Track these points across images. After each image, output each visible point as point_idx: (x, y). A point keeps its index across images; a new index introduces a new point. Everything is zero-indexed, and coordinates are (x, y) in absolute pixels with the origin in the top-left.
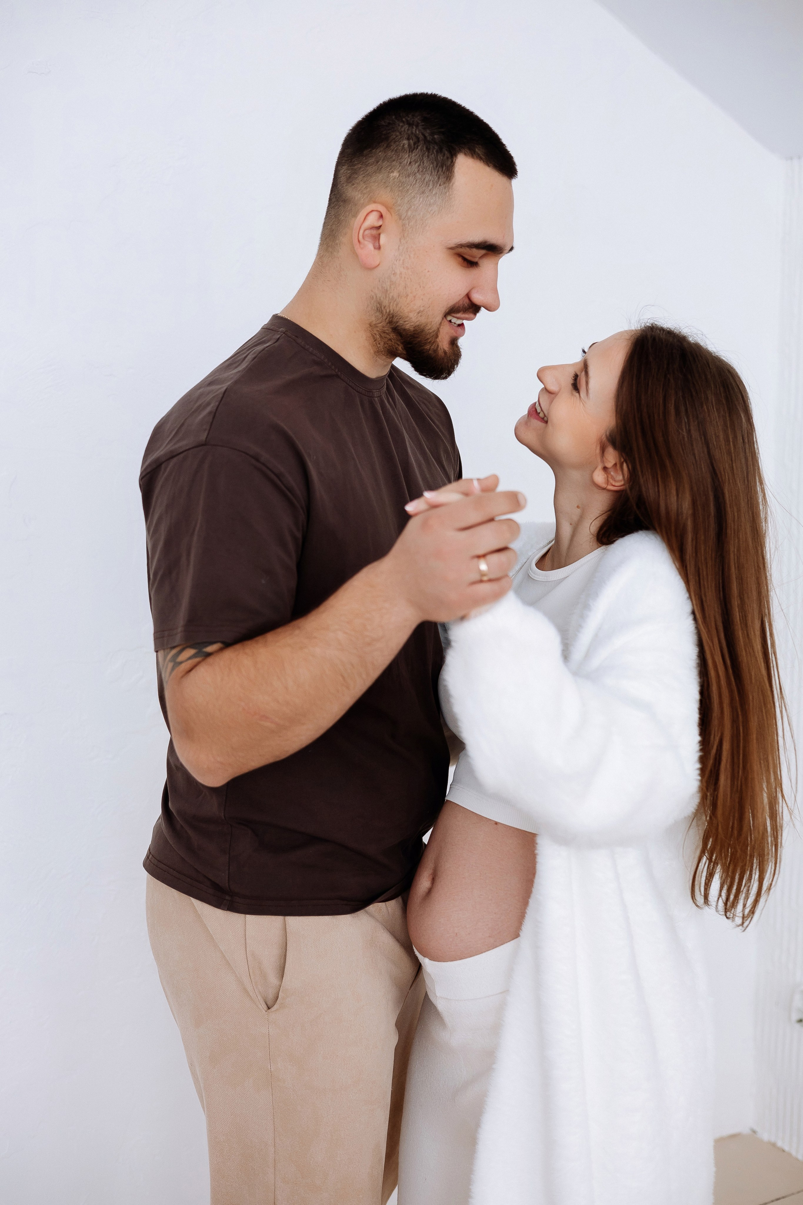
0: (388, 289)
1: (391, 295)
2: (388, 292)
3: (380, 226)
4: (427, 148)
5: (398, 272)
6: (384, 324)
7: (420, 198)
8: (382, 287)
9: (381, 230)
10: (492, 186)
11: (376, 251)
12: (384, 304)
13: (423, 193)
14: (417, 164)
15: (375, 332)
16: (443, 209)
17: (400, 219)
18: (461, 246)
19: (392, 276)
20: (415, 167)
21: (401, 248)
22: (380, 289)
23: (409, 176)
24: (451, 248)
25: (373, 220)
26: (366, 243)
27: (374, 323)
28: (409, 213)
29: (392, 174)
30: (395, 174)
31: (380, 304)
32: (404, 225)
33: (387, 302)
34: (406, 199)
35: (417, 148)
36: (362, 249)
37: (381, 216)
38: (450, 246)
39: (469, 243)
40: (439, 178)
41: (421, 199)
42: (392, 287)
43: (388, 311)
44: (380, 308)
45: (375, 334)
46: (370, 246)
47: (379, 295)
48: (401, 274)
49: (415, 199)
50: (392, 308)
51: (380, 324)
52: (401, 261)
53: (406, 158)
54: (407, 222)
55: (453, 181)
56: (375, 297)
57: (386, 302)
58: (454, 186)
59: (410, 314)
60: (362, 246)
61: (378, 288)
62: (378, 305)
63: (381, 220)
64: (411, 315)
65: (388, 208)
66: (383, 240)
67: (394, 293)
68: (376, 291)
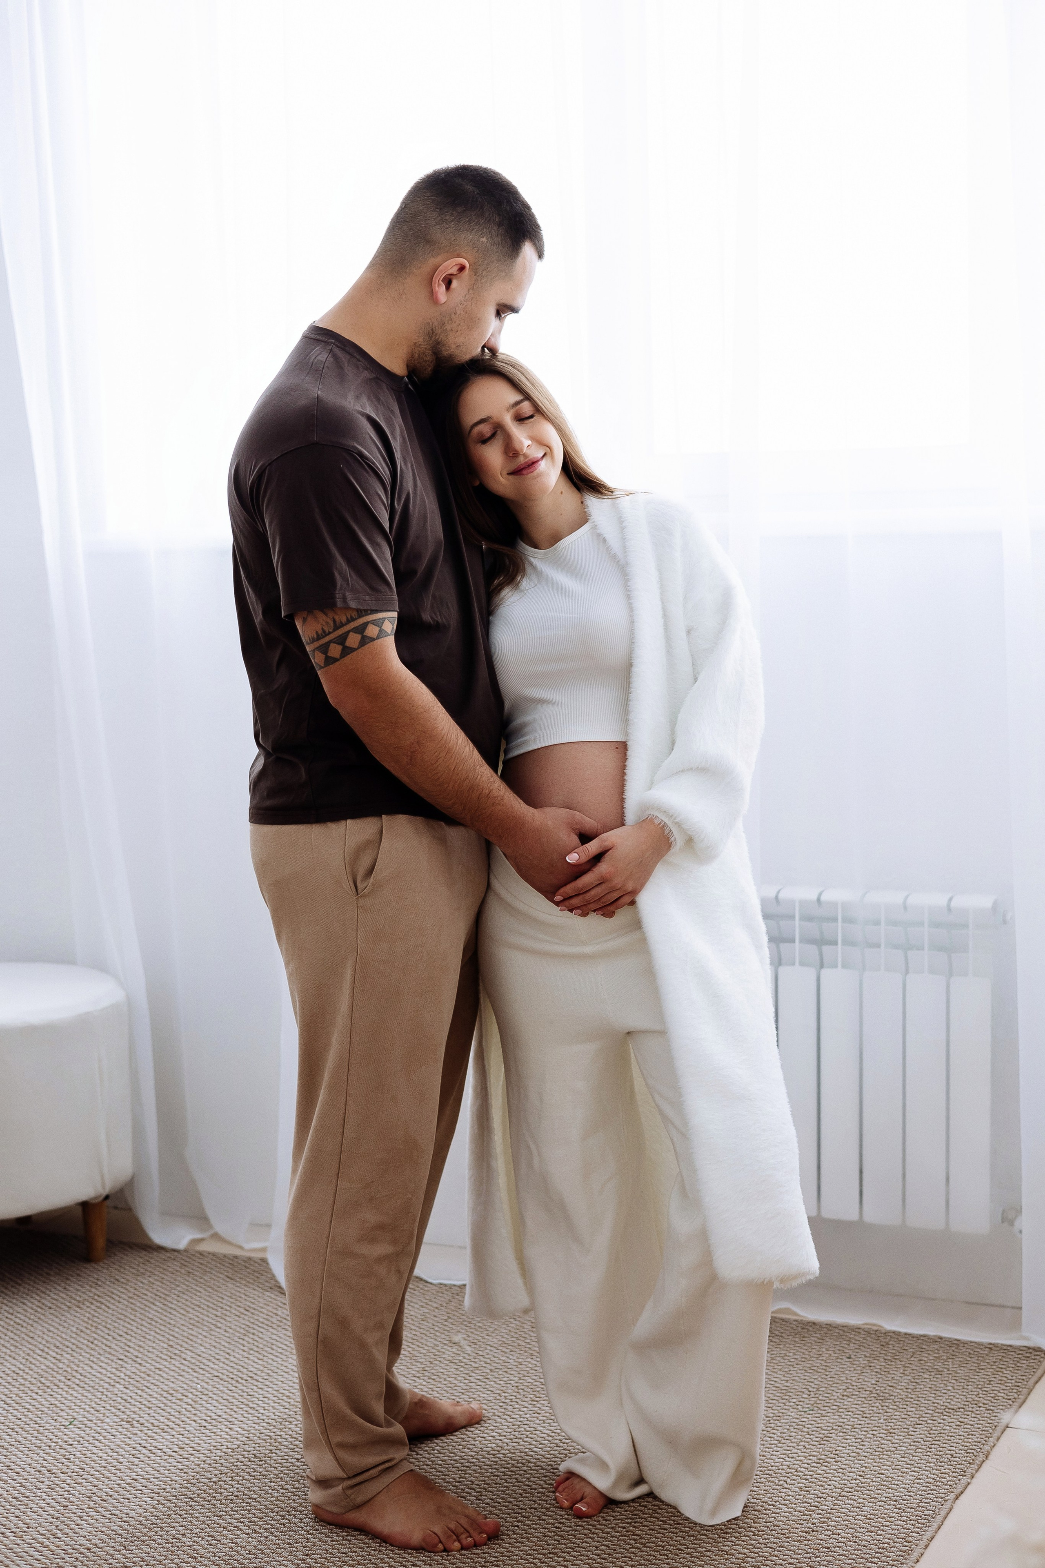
0: (446, 322)
1: (444, 328)
2: (445, 325)
3: (458, 276)
5: (458, 313)
6: (428, 346)
8: (441, 320)
9: (456, 278)
11: (447, 292)
12: (436, 332)
13: (499, 260)
15: (417, 351)
17: (475, 275)
19: (453, 313)
21: (467, 296)
22: (439, 321)
23: (493, 245)
25: (455, 270)
26: (443, 284)
27: (420, 343)
28: (484, 273)
29: (482, 239)
30: (485, 239)
31: (433, 331)
32: (476, 280)
33: (440, 331)
34: (486, 262)
36: (438, 287)
37: (463, 268)
38: (499, 304)
41: (496, 264)
42: (450, 322)
43: (437, 338)
44: (431, 333)
45: (415, 352)
46: (444, 287)
47: (436, 323)
48: (460, 314)
49: (493, 263)
50: (441, 337)
51: (423, 346)
52: (464, 306)
54: (480, 278)
56: (431, 324)
57: (438, 331)
58: (517, 261)
60: (439, 285)
61: (437, 320)
64: (453, 346)
65: (472, 265)
66: (455, 284)
67: (448, 327)
68: (435, 321)
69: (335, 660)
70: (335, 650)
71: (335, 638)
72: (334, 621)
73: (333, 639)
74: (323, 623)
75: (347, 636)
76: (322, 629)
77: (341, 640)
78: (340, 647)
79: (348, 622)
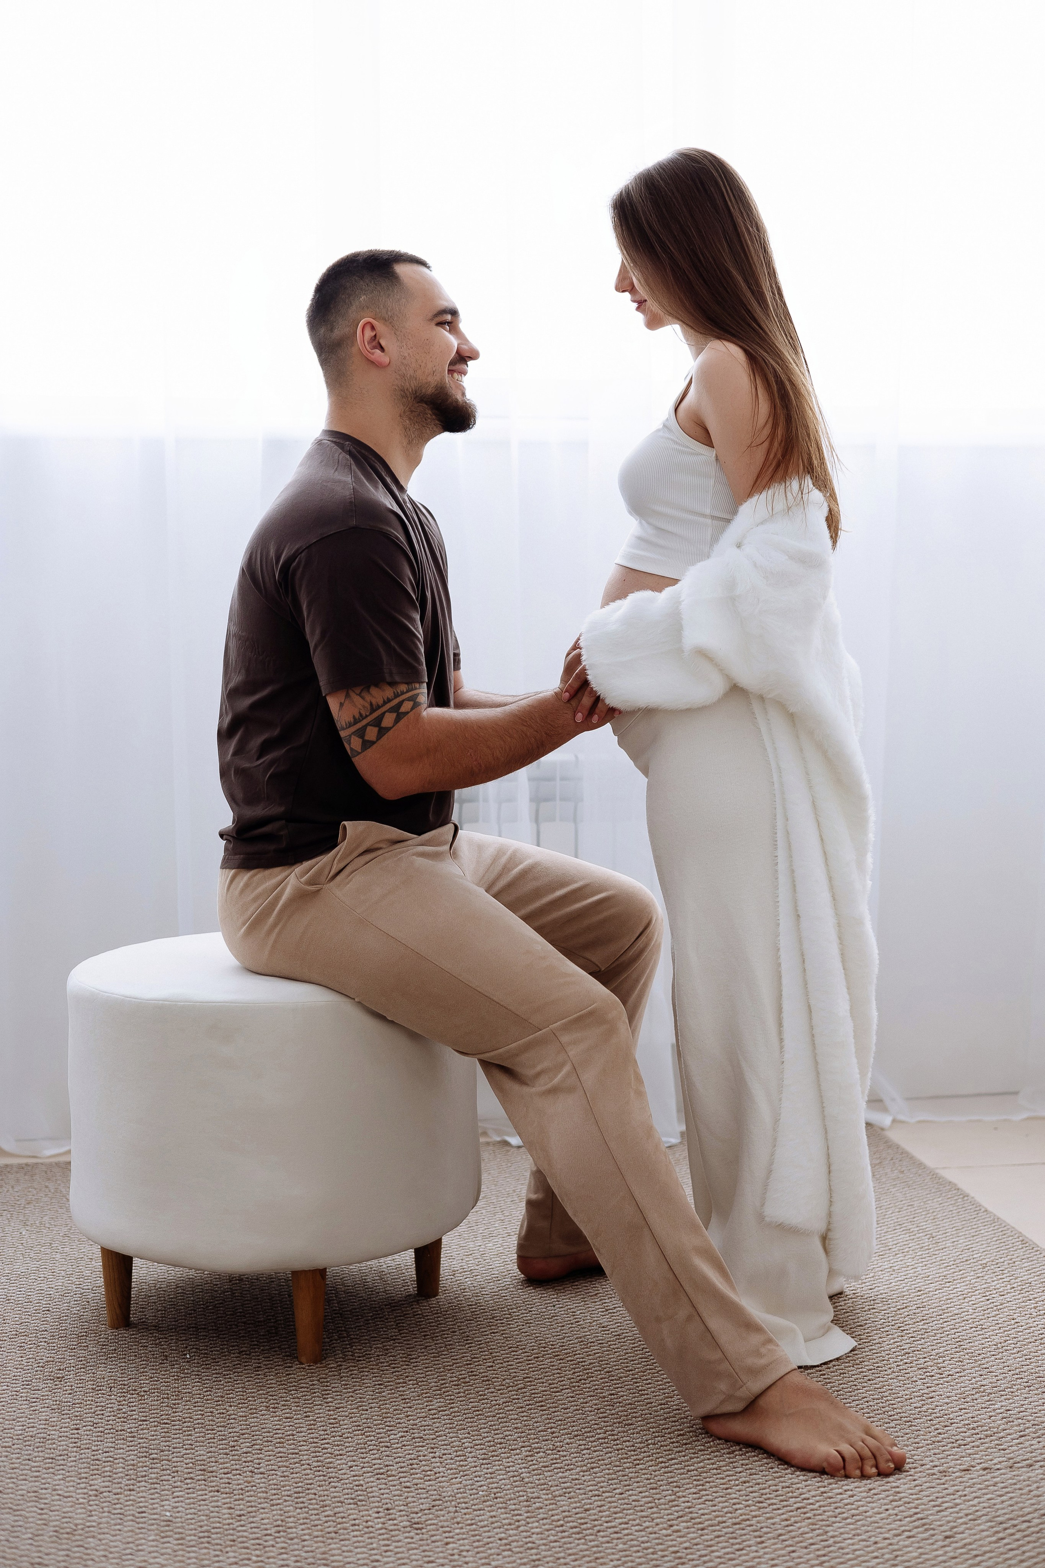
0: (405, 372)
2: (406, 375)
3: (376, 334)
6: (410, 405)
7: (389, 300)
9: (378, 338)
13: (389, 295)
16: (409, 299)
18: (436, 315)
19: (403, 361)
28: (389, 313)
32: (391, 323)
37: (373, 327)
38: (429, 318)
39: (439, 312)
41: (391, 300)
42: (407, 368)
51: (407, 409)
54: (392, 320)
63: (374, 330)
66: (383, 342)
69: (372, 743)
70: (372, 733)
73: (370, 722)
74: (360, 707)
75: (383, 717)
76: (360, 713)
77: (377, 722)
78: (376, 730)
79: (385, 703)
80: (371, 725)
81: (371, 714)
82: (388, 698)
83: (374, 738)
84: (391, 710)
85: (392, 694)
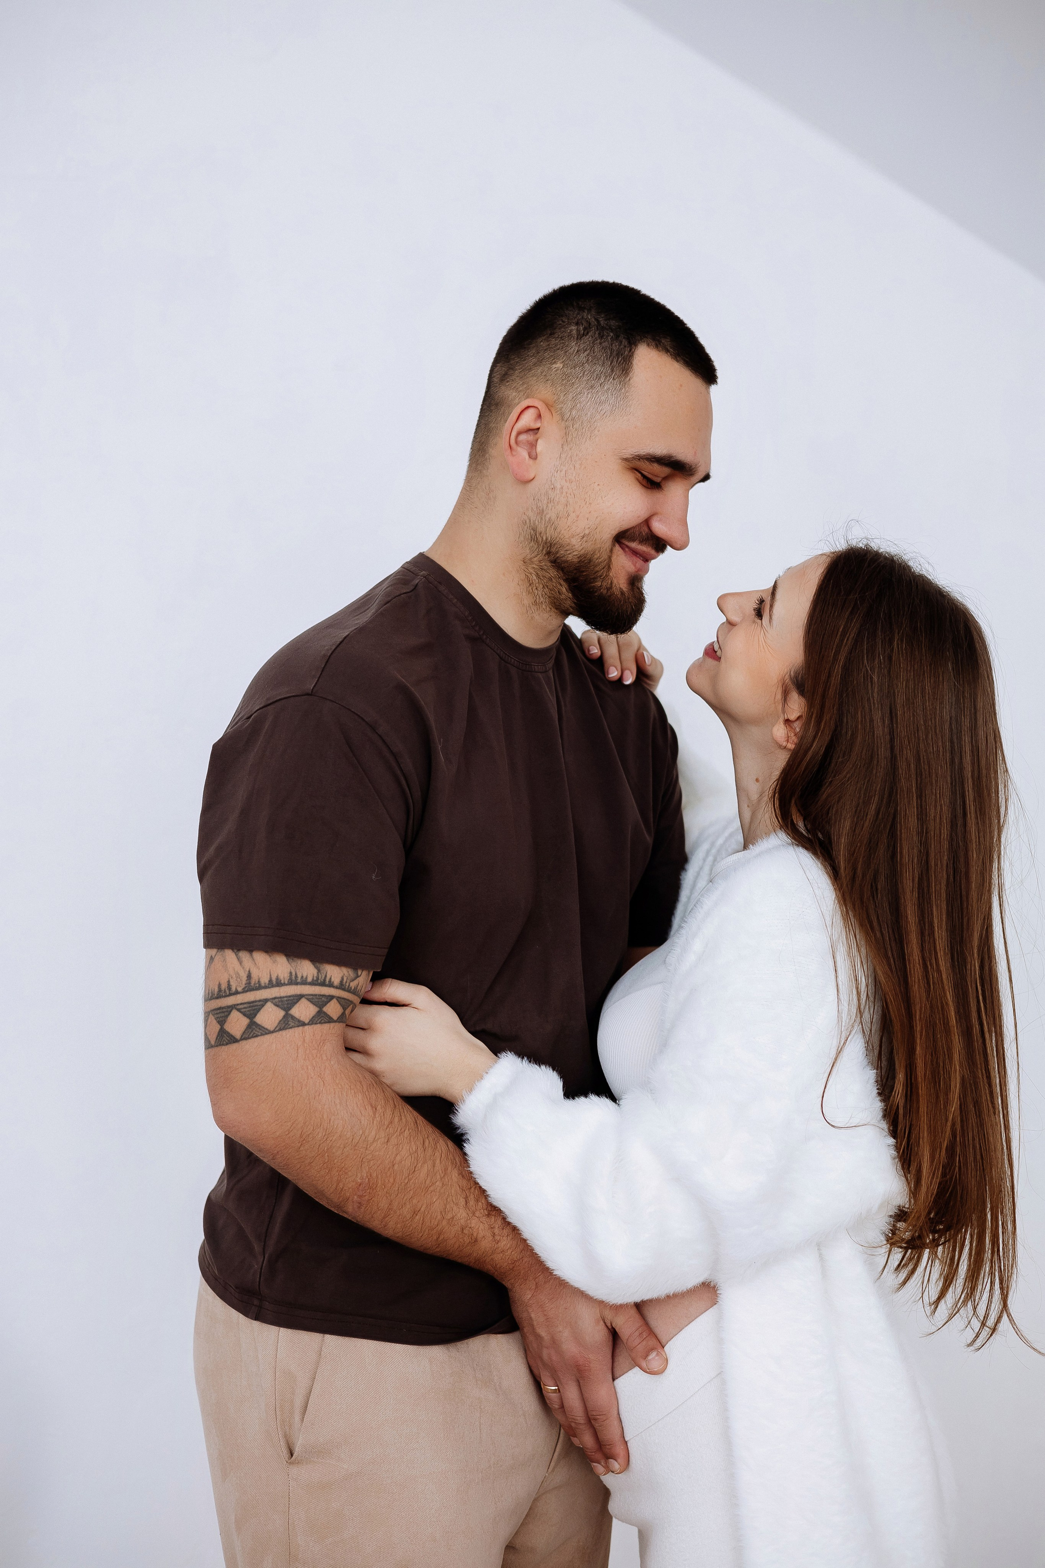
0: (545, 508)
1: (548, 516)
2: (545, 513)
3: (538, 429)
4: (599, 334)
6: (540, 557)
7: (588, 394)
8: (538, 506)
9: (538, 435)
10: (681, 386)
11: (531, 462)
12: (539, 530)
13: (592, 387)
14: (586, 353)
15: (532, 571)
16: (617, 410)
17: (563, 420)
18: (640, 458)
19: (550, 492)
20: (583, 356)
21: (563, 456)
22: (535, 509)
23: (575, 367)
24: (626, 460)
25: (528, 419)
26: (519, 449)
27: (529, 557)
28: (574, 413)
29: (554, 366)
30: (559, 365)
31: (534, 530)
32: (566, 428)
33: (543, 526)
34: (570, 396)
35: (588, 333)
36: (513, 455)
37: (539, 416)
38: (625, 457)
39: (649, 455)
40: (612, 371)
41: (589, 396)
42: (550, 505)
43: (544, 538)
44: (534, 536)
45: (531, 574)
46: (523, 453)
47: (533, 518)
48: (562, 488)
49: (581, 395)
50: (550, 534)
51: (535, 559)
52: (563, 473)
53: (573, 346)
54: (571, 424)
55: (631, 374)
56: (528, 521)
57: (541, 528)
58: (631, 381)
59: (572, 540)
60: (514, 453)
61: (532, 509)
62: (532, 531)
63: (539, 421)
65: (549, 406)
66: (541, 446)
67: (551, 514)
68: (530, 514)
69: (233, 1040)
70: (237, 1024)
71: (241, 1004)
72: (249, 976)
73: (238, 1005)
74: (231, 972)
75: (263, 1006)
76: (229, 982)
77: (252, 1010)
78: (245, 1021)
79: (271, 985)
80: (239, 1010)
81: (245, 991)
82: (277, 978)
83: (237, 1034)
84: (279, 1002)
85: (287, 976)
